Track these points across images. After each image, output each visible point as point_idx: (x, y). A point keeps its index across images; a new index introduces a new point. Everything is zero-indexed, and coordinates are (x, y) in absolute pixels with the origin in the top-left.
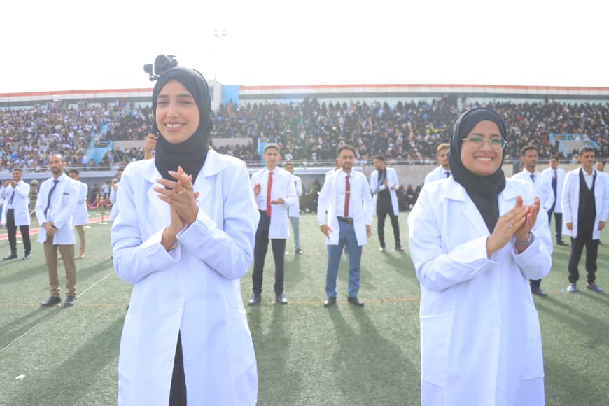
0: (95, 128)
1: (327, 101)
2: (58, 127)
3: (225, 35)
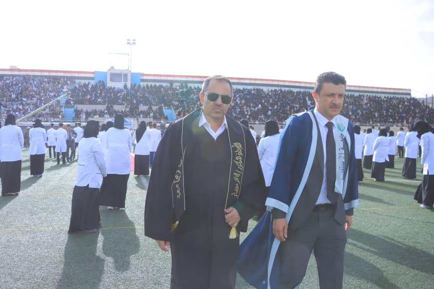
1: (193, 86)
3: (134, 43)
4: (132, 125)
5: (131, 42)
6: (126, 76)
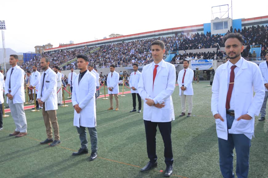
0: (171, 45)
4: (212, 65)
6: (226, 23)
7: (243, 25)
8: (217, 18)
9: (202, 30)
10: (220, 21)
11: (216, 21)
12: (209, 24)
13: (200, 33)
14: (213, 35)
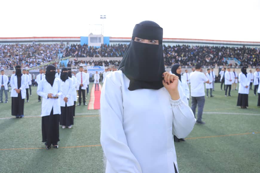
2: (42, 52)
3: (105, 18)
5: (103, 17)
6: (100, 38)
7: (111, 41)
8: (91, 34)
9: (79, 41)
10: (96, 36)
11: (92, 36)
12: (87, 38)
13: (78, 43)
14: (90, 47)
